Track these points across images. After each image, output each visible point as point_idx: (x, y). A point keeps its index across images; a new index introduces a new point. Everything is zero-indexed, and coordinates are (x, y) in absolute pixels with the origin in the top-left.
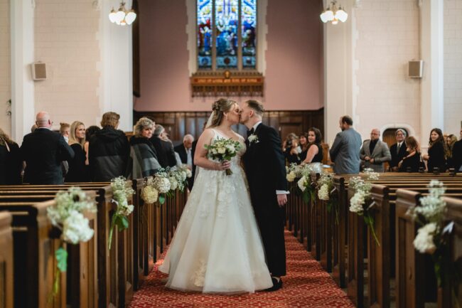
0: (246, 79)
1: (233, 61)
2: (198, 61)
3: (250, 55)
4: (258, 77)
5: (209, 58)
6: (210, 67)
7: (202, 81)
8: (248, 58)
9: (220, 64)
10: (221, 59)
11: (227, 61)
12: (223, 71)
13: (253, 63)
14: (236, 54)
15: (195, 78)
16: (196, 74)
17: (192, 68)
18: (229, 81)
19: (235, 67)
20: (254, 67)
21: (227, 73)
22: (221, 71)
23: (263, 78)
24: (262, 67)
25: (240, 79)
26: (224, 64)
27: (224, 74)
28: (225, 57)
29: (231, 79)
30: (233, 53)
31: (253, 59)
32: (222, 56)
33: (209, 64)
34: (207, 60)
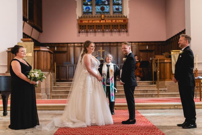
0: (116, 20)
1: (107, 9)
2: (83, 9)
3: (118, 4)
4: (124, 19)
5: (90, 7)
6: (91, 13)
7: (85, 22)
8: (117, 7)
9: (98, 11)
10: (99, 7)
11: (102, 9)
12: (100, 15)
13: (120, 10)
14: (109, 4)
15: (80, 20)
16: (81, 17)
17: (79, 13)
18: (104, 21)
19: (108, 12)
20: (121, 12)
21: (103, 16)
22: (99, 15)
23: (127, 19)
24: (127, 12)
25: (112, 20)
26: (100, 11)
27: (101, 17)
28: (102, 6)
29: (105, 20)
30: (106, 3)
31: (120, 7)
32: (99, 5)
33: (90, 11)
34: (89, 8)
